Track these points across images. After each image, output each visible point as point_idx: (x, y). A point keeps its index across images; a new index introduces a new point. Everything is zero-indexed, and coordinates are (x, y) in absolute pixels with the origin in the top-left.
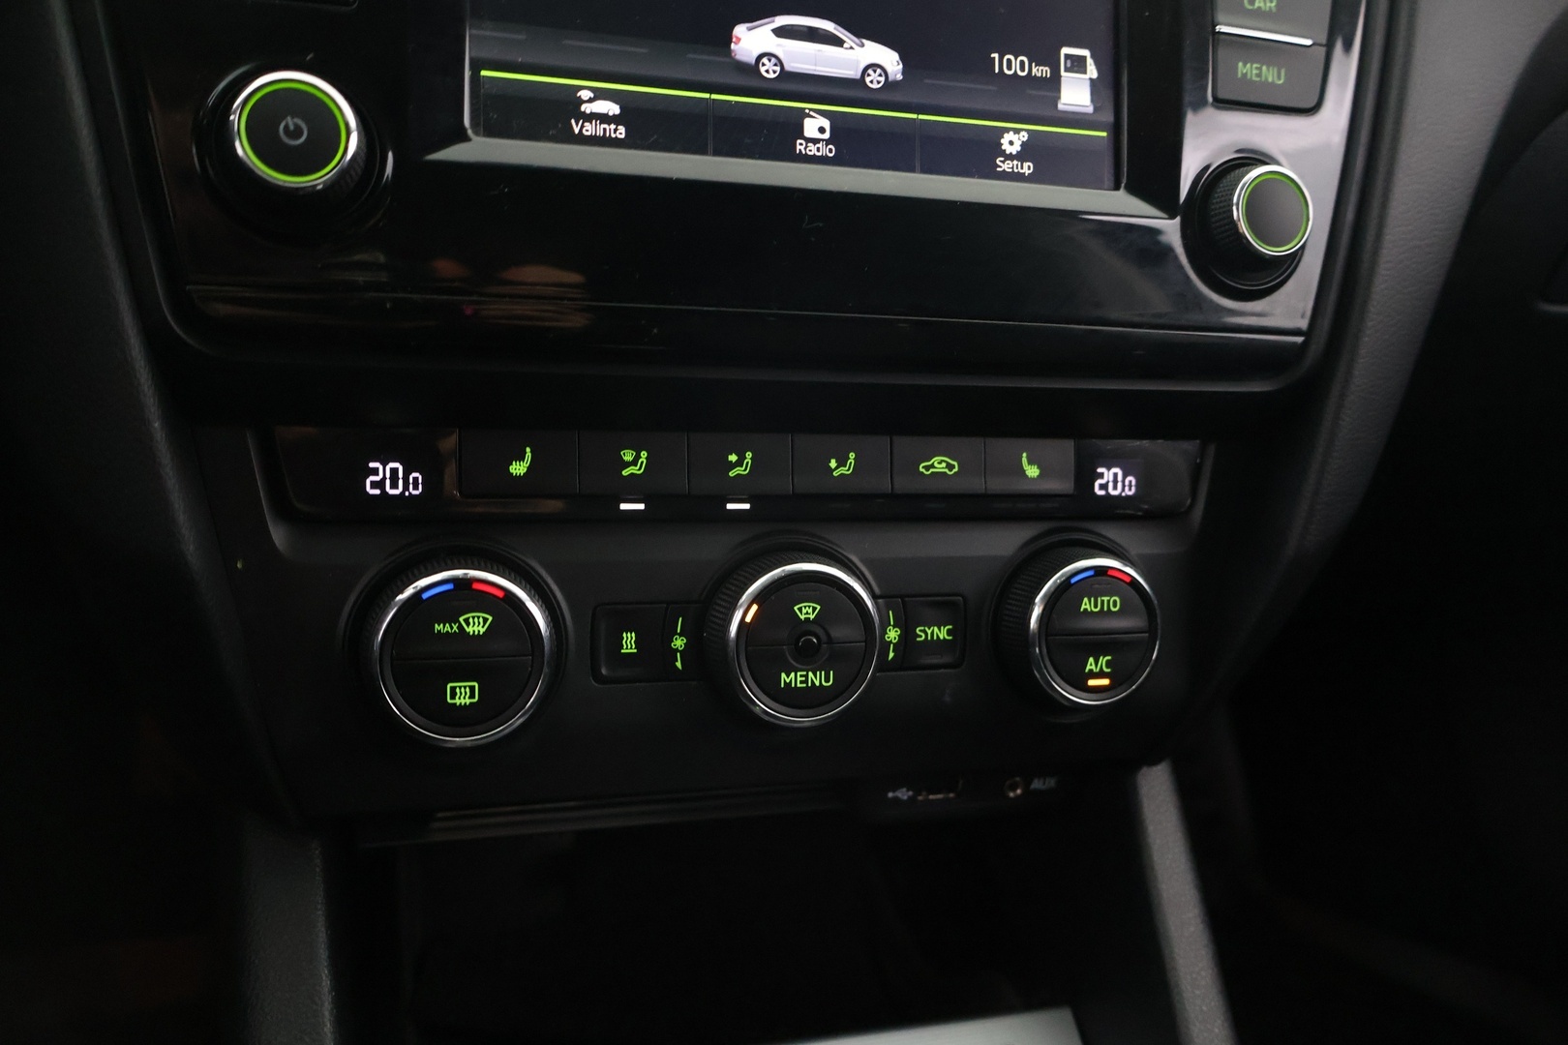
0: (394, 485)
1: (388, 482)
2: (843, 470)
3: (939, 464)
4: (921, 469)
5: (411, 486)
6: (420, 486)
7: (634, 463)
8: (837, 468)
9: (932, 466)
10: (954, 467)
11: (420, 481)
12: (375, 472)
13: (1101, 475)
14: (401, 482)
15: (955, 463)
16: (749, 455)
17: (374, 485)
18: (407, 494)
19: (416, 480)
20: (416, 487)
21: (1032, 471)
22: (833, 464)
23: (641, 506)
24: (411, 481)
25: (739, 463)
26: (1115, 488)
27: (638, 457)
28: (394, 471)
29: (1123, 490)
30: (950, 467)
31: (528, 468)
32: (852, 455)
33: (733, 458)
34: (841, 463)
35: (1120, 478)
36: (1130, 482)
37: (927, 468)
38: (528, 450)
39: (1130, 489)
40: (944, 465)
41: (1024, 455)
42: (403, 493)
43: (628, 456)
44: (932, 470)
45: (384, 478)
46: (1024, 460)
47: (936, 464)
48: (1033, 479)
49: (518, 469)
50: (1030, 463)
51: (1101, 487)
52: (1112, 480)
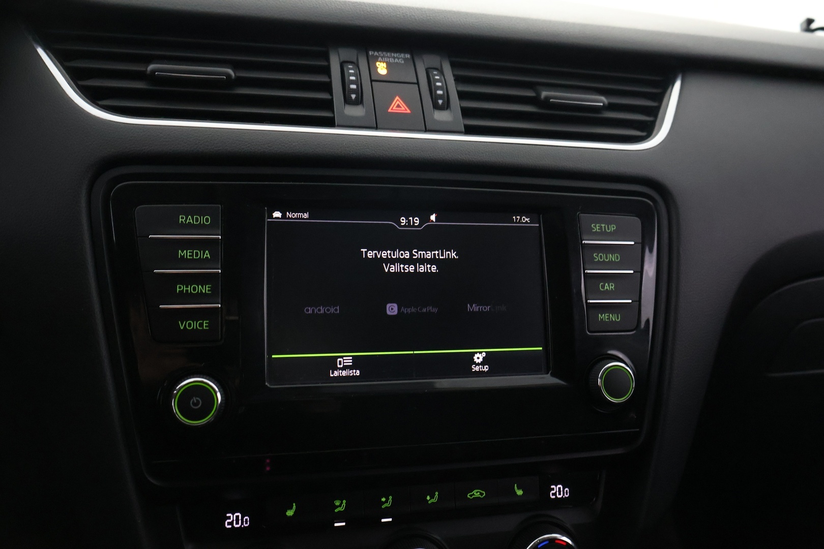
0: (237, 523)
1: (235, 522)
2: (433, 500)
3: (476, 493)
4: (468, 497)
5: (244, 523)
6: (248, 523)
7: (340, 506)
8: (430, 500)
9: (473, 494)
10: (483, 494)
11: (248, 520)
12: (229, 518)
13: (553, 489)
14: (240, 521)
15: (484, 492)
16: (391, 497)
17: (229, 524)
18: (243, 526)
19: (246, 520)
20: (246, 523)
21: (520, 492)
22: (428, 498)
23: (344, 524)
24: (244, 520)
25: (386, 502)
26: (560, 494)
27: (342, 503)
28: (237, 517)
29: (564, 495)
30: (481, 494)
31: (294, 512)
32: (437, 493)
33: (384, 499)
34: (432, 497)
35: (562, 490)
36: (567, 491)
37: (471, 496)
38: (294, 504)
39: (567, 494)
40: (479, 493)
41: (516, 485)
42: (241, 526)
43: (337, 503)
44: (473, 496)
45: (233, 520)
46: (516, 487)
47: (475, 493)
48: (520, 496)
49: (290, 513)
50: (519, 488)
51: (553, 494)
52: (558, 491)
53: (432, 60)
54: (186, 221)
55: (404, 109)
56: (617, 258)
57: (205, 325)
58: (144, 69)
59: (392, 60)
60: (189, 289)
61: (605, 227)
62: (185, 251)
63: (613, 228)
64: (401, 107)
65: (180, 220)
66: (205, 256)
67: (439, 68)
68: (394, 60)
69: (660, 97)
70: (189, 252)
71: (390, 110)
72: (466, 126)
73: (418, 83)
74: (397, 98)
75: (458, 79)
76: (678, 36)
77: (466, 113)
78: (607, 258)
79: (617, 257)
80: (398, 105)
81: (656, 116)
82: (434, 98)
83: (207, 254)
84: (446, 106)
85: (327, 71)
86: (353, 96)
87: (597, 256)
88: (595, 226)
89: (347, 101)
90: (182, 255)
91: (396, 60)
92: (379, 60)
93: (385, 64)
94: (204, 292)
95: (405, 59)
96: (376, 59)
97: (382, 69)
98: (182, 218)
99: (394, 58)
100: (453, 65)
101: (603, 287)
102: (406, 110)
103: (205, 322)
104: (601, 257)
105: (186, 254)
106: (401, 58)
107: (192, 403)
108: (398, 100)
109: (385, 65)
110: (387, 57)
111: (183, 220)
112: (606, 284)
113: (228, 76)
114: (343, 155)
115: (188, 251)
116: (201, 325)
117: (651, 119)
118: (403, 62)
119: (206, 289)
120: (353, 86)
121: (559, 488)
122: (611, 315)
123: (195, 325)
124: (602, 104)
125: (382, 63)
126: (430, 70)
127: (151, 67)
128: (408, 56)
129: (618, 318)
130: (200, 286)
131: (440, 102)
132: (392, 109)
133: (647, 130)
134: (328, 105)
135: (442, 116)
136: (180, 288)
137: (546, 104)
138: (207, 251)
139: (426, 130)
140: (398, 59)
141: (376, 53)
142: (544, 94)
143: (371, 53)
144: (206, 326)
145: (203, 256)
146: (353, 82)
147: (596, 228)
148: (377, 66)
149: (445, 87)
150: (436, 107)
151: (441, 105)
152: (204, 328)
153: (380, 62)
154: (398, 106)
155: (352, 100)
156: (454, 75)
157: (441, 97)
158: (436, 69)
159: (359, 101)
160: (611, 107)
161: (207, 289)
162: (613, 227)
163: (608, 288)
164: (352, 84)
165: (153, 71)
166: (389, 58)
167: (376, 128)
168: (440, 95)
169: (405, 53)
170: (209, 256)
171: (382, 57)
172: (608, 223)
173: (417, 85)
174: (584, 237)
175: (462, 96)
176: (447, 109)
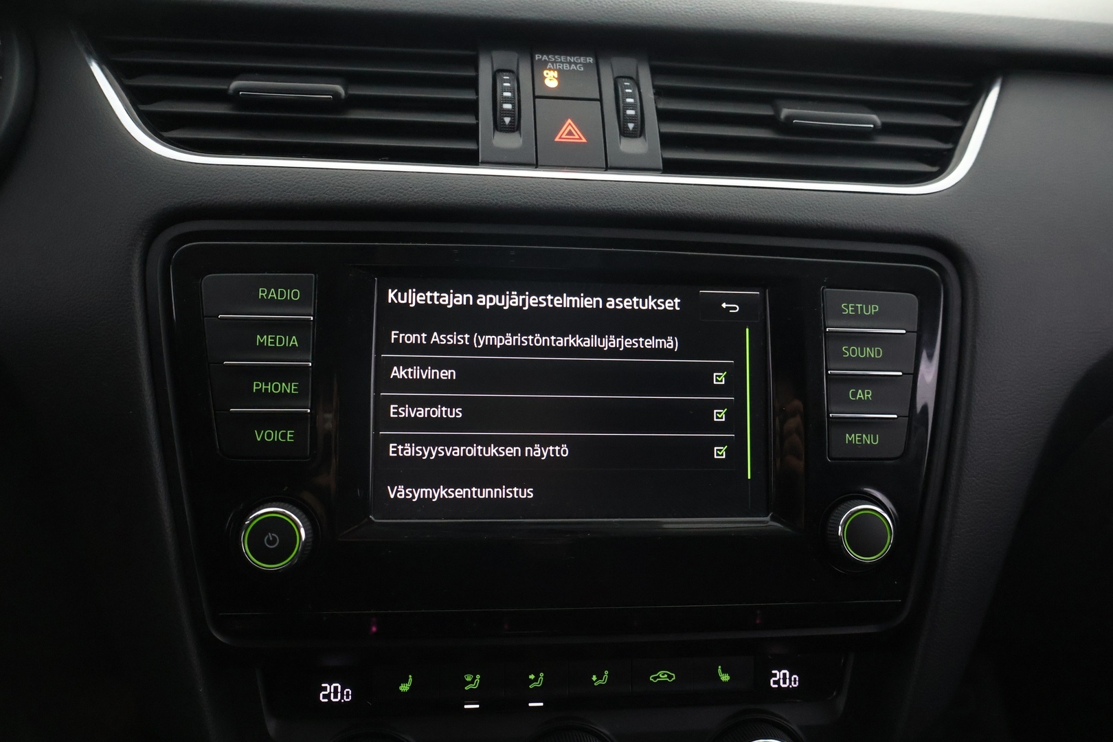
0: (336, 697)
1: (332, 695)
2: (600, 682)
3: (663, 676)
4: (651, 679)
5: (345, 697)
6: (350, 696)
7: (472, 682)
8: (596, 681)
9: (659, 677)
10: (672, 677)
11: (350, 693)
12: (325, 689)
13: (775, 675)
14: (339, 694)
15: (674, 675)
16: (542, 675)
17: (325, 696)
18: (343, 701)
19: (348, 692)
20: (348, 698)
21: (725, 678)
22: (594, 678)
23: (477, 706)
24: (345, 693)
25: (536, 680)
26: (785, 683)
27: (474, 678)
28: (336, 688)
29: (790, 684)
30: (670, 677)
31: (410, 687)
32: (606, 672)
33: (532, 677)
34: (599, 678)
35: (788, 676)
37: (655, 678)
38: (410, 676)
39: (795, 684)
40: (666, 676)
41: (720, 667)
42: (340, 700)
43: (469, 678)
44: (658, 679)
45: (330, 692)
46: (720, 670)
47: (661, 676)
48: (725, 682)
49: (404, 688)
50: (724, 672)
51: (775, 682)
52: (782, 678)
53: (625, 65)
54: (267, 295)
55: (578, 137)
56: (879, 354)
57: (289, 436)
58: (226, 87)
59: (566, 67)
60: (269, 387)
61: (862, 308)
62: (265, 336)
63: (873, 309)
64: (573, 135)
65: (260, 294)
66: (292, 343)
67: (635, 77)
68: (570, 67)
69: (964, 114)
70: (271, 338)
71: (557, 139)
72: (665, 161)
73: (601, 100)
74: (569, 121)
75: (660, 92)
76: (1000, 20)
77: (667, 141)
78: (862, 354)
79: (878, 351)
80: (570, 130)
81: (956, 142)
82: (622, 120)
83: (294, 341)
84: (640, 132)
85: (473, 84)
86: (507, 120)
87: (848, 350)
88: (848, 307)
89: (498, 126)
90: (262, 341)
91: (573, 67)
92: (548, 67)
93: (556, 72)
94: (289, 391)
95: (585, 65)
96: (544, 65)
97: (551, 79)
98: (263, 292)
99: (570, 63)
100: (655, 72)
101: (854, 395)
102: (581, 139)
103: (289, 432)
104: (853, 350)
105: (266, 340)
106: (579, 63)
107: (267, 542)
108: (570, 124)
109: (555, 74)
110: (561, 62)
111: (264, 294)
112: (860, 391)
113: (336, 94)
114: (484, 204)
115: (269, 336)
116: (284, 436)
117: (949, 146)
118: (582, 69)
119: (291, 388)
120: (508, 106)
121: (784, 674)
122: (864, 436)
123: (276, 436)
124: (872, 126)
125: (552, 72)
126: (620, 80)
127: (235, 84)
128: (590, 60)
129: (875, 441)
130: (284, 384)
131: (631, 126)
132: (560, 138)
133: (941, 162)
134: (471, 133)
135: (632, 147)
136: (257, 385)
137: (787, 126)
138: (294, 337)
139: (607, 168)
140: (576, 64)
141: (545, 57)
142: (785, 112)
143: (537, 57)
144: (290, 438)
145: (289, 344)
146: (507, 100)
147: (849, 310)
148: (545, 75)
149: (639, 104)
150: (624, 133)
151: (632, 131)
152: (288, 440)
153: (550, 69)
154: (569, 132)
155: (505, 125)
156: (654, 87)
157: (632, 119)
158: (630, 78)
159: (515, 128)
160: (887, 129)
161: (293, 387)
162: (875, 308)
163: (862, 396)
164: (505, 103)
165: (237, 90)
166: (563, 63)
167: (536, 165)
168: (631, 116)
169: (586, 55)
170: (296, 343)
171: (552, 63)
172: (868, 302)
173: (599, 102)
174: (829, 322)
175: (663, 116)
176: (640, 136)
